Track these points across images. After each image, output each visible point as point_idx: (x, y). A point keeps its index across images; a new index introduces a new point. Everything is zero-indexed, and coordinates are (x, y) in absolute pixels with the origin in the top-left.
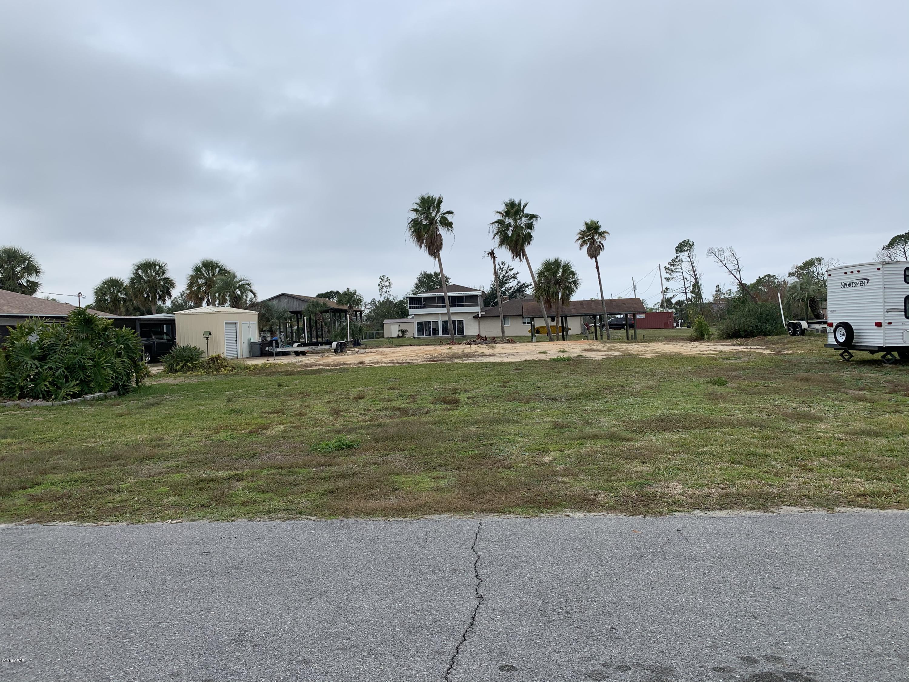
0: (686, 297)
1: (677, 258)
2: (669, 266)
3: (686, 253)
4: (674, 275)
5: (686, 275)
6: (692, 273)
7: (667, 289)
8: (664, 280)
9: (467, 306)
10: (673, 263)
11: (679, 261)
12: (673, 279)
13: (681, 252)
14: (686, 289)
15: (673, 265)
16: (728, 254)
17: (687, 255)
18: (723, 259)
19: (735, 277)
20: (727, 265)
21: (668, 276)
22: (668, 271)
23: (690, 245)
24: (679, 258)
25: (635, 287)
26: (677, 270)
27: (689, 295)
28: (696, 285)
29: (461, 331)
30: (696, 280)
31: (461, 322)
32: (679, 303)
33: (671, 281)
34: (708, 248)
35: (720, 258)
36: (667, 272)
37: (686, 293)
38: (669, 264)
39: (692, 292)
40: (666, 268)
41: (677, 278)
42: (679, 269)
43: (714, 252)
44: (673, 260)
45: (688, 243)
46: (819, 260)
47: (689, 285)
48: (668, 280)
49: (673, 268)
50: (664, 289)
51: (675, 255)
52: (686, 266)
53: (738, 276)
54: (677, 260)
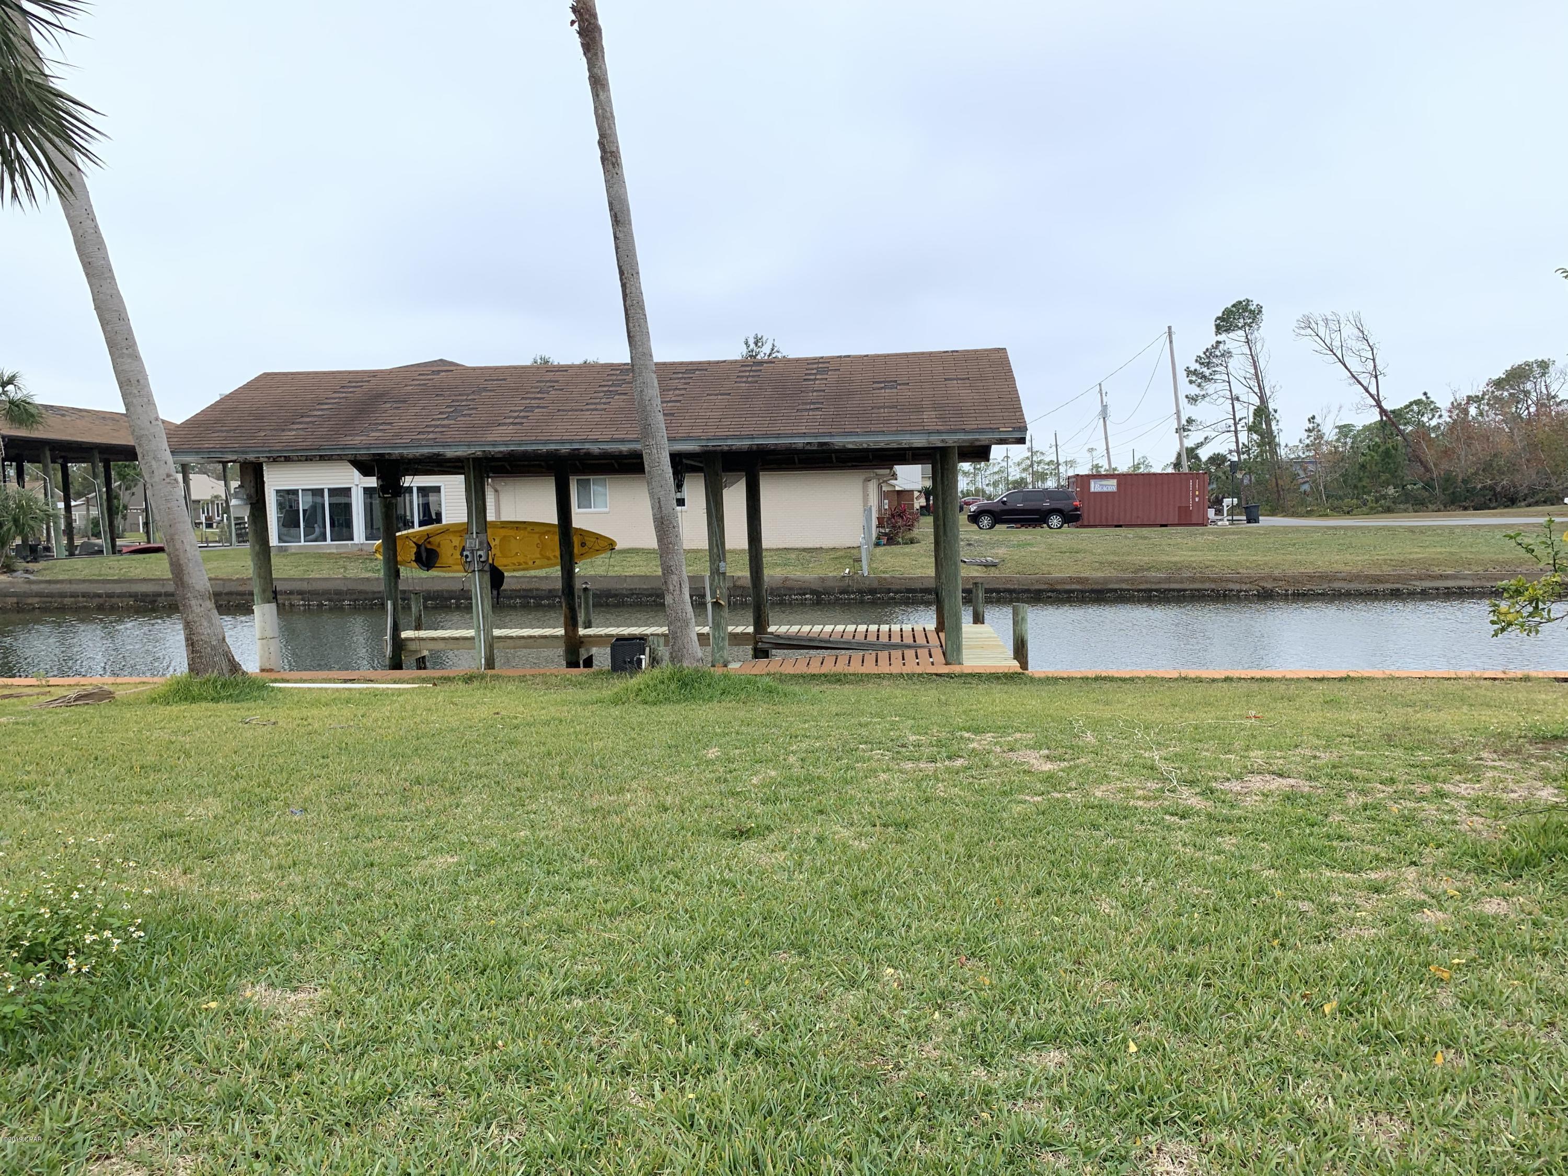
0: (1237, 442)
1: (1217, 347)
3: (1241, 333)
4: (1210, 388)
5: (1238, 389)
6: (1253, 383)
7: (1190, 421)
8: (1183, 402)
10: (1209, 358)
11: (1223, 355)
12: (1207, 399)
13: (1227, 330)
14: (1235, 424)
15: (1208, 365)
16: (1349, 331)
17: (1243, 339)
18: (1337, 343)
19: (1367, 390)
20: (1346, 360)
21: (1194, 390)
22: (1194, 378)
23: (1251, 312)
24: (1221, 347)
25: (1105, 408)
26: (1217, 377)
27: (1243, 437)
28: (1262, 413)
30: (1262, 398)
32: (1217, 460)
33: (1202, 404)
34: (1299, 317)
35: (1328, 342)
36: (1191, 382)
37: (1236, 432)
38: (1198, 360)
39: (1250, 429)
40: (1189, 372)
41: (1215, 396)
42: (1221, 373)
43: (1314, 325)
44: (1209, 353)
45: (1245, 309)
46: (1544, 366)
47: (1246, 413)
48: (1193, 399)
49: (1207, 372)
50: (1184, 422)
51: (1213, 339)
52: (1239, 365)
53: (1373, 390)
54: (1218, 353)
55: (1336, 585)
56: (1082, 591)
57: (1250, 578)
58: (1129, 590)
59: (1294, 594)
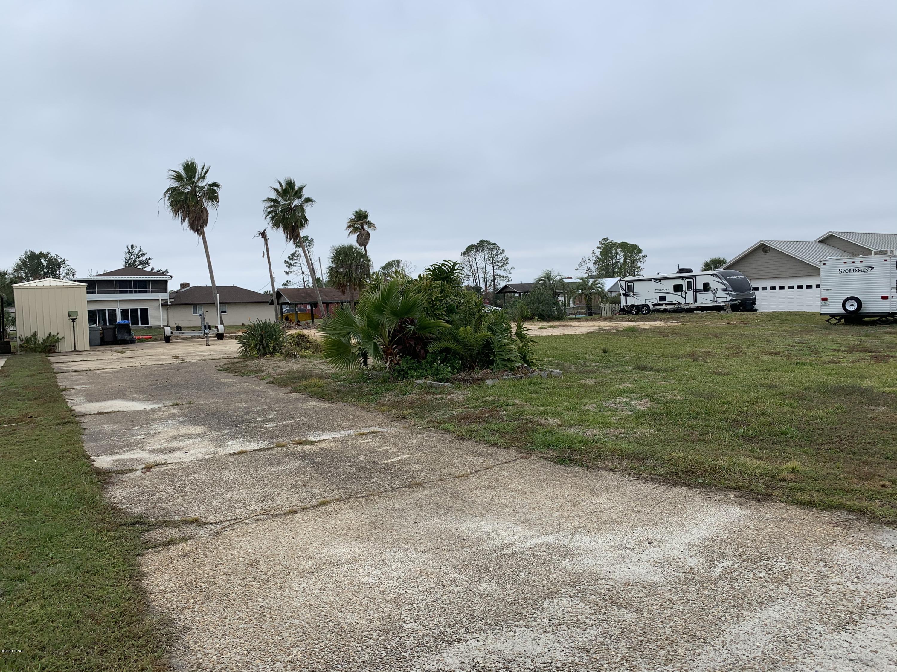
1: (295, 253)
2: (288, 260)
4: (294, 269)
7: (287, 282)
9: (153, 292)
10: (292, 257)
11: (298, 256)
12: (293, 273)
14: (305, 283)
15: (292, 260)
21: (287, 270)
24: (297, 253)
26: (296, 264)
29: (145, 320)
31: (145, 312)
33: (290, 275)
36: (286, 266)
38: (289, 258)
40: (285, 262)
41: (296, 272)
42: (298, 263)
44: (293, 255)
45: (306, 239)
47: (308, 279)
48: (287, 273)
49: (292, 262)
51: (294, 250)
54: (296, 255)
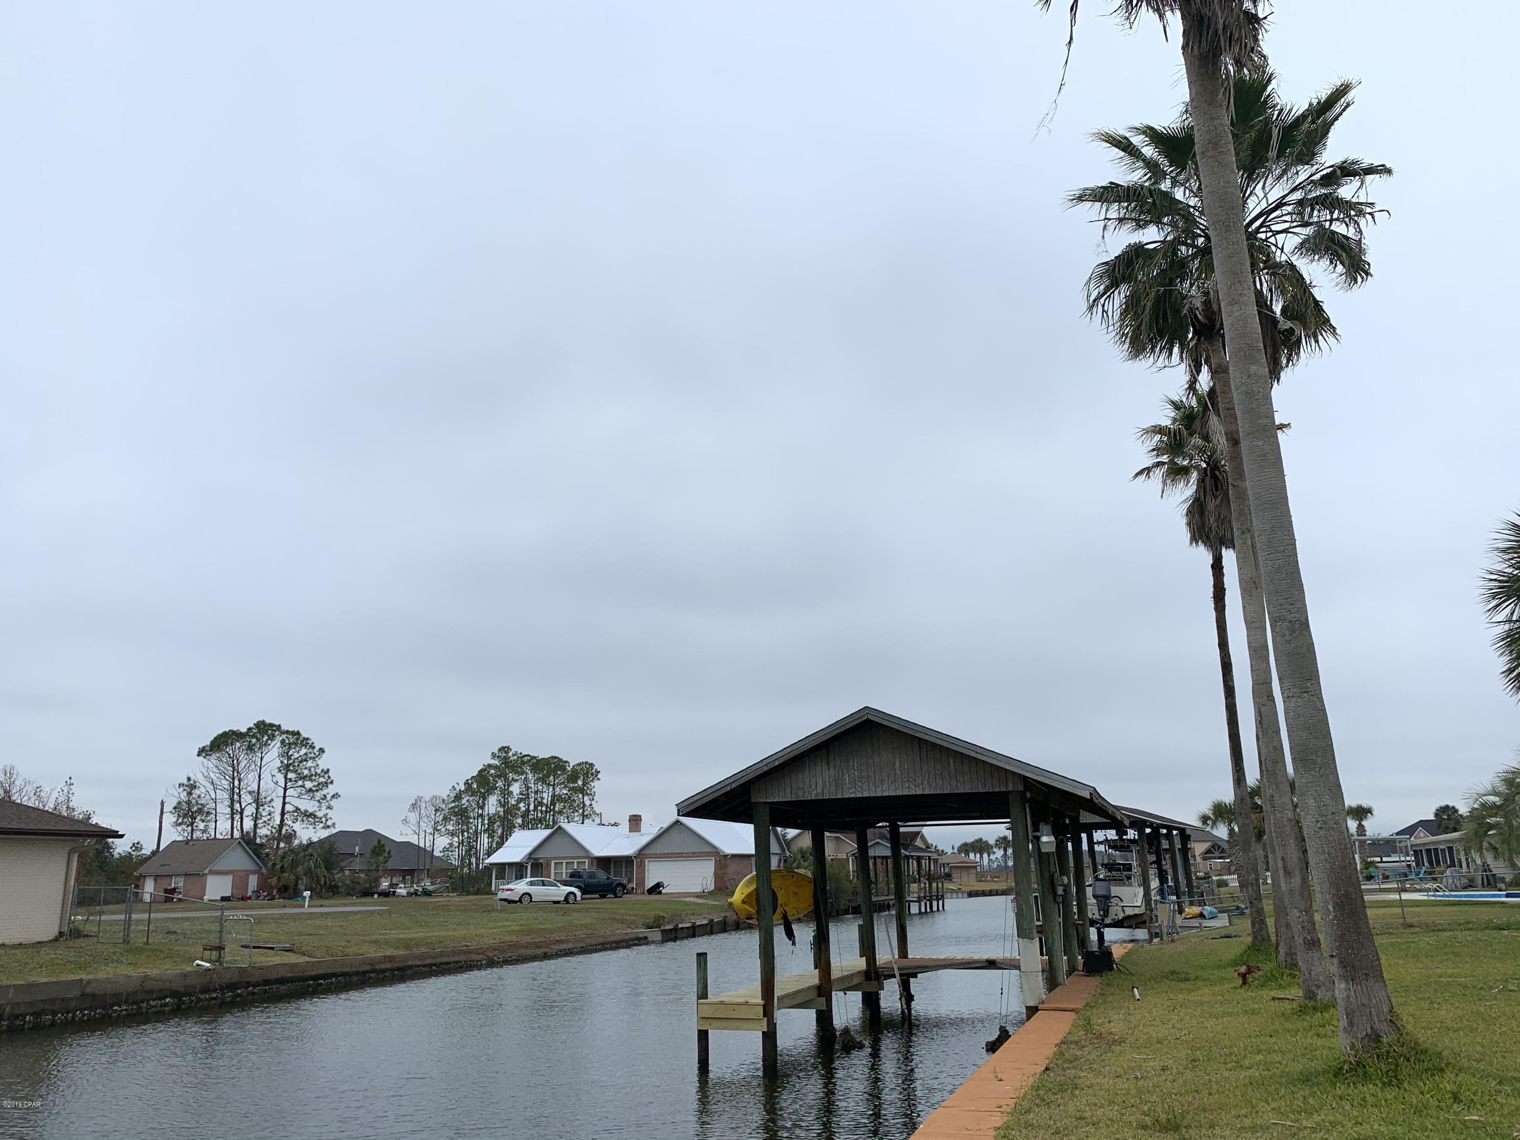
55: (522, 951)
56: (392, 970)
57: (481, 948)
58: (419, 966)
59: (503, 961)
